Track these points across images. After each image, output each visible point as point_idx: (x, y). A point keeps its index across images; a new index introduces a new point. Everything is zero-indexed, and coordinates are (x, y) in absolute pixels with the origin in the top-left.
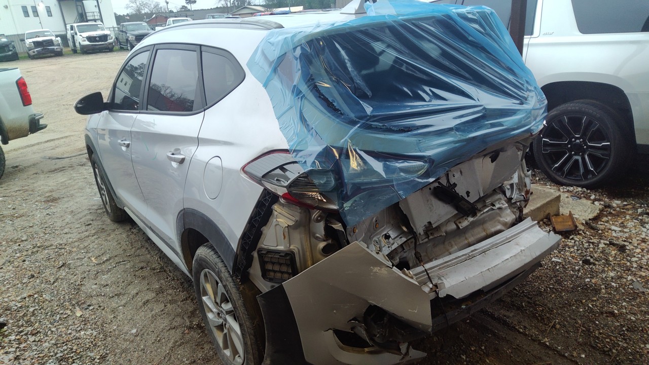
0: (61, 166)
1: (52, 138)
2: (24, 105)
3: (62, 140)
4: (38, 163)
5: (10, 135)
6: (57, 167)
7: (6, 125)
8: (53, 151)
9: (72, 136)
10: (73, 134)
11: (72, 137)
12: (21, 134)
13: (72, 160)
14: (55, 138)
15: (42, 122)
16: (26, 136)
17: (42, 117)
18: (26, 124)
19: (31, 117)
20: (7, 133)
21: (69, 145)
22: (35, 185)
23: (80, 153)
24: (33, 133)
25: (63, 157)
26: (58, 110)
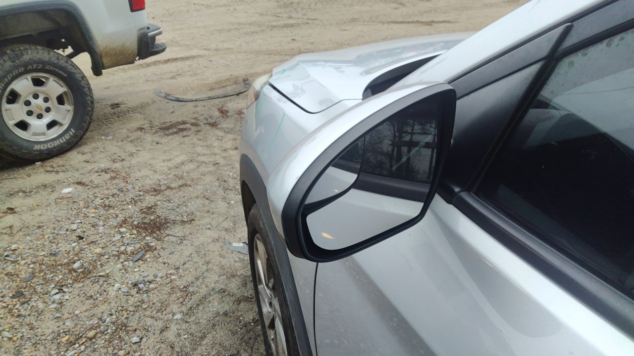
0: (180, 120)
1: (174, 57)
2: (132, 10)
3: (188, 63)
4: (148, 104)
5: (105, 61)
6: (174, 119)
7: (99, 43)
8: (173, 81)
9: (201, 56)
10: (202, 52)
11: (200, 59)
12: (123, 59)
13: (198, 109)
14: (178, 56)
15: (159, 40)
16: (133, 63)
17: (160, 33)
18: (132, 43)
19: (143, 31)
20: (101, 57)
21: (195, 75)
22: (134, 161)
23: (210, 94)
24: (143, 59)
25: (185, 97)
26: (188, 11)
